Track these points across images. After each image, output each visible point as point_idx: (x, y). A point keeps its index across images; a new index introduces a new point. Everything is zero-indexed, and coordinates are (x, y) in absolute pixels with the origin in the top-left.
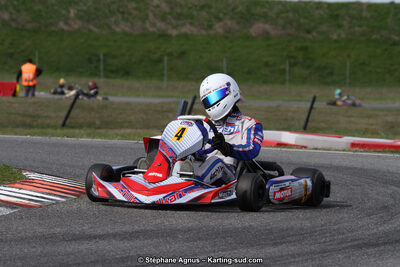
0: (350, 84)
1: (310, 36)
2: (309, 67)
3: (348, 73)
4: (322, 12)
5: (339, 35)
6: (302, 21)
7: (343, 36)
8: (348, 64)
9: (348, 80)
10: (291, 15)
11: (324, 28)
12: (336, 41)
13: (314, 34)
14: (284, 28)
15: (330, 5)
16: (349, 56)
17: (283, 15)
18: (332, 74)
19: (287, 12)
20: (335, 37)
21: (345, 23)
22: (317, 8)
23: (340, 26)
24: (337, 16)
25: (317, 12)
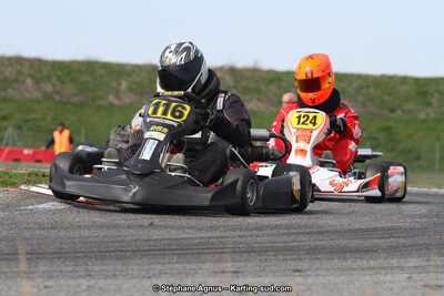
0: (440, 170)
1: (393, 115)
2: (393, 150)
3: (437, 156)
4: (408, 88)
5: (427, 115)
6: (385, 98)
7: (432, 115)
8: (438, 146)
9: (437, 166)
10: (372, 91)
11: (410, 106)
12: (424, 121)
13: (399, 112)
14: (364, 104)
15: (417, 81)
16: (438, 138)
17: (364, 91)
18: (418, 158)
19: (368, 87)
20: (422, 116)
21: (434, 101)
22: (402, 84)
23: (429, 104)
24: (426, 93)
25: (403, 88)
